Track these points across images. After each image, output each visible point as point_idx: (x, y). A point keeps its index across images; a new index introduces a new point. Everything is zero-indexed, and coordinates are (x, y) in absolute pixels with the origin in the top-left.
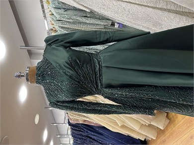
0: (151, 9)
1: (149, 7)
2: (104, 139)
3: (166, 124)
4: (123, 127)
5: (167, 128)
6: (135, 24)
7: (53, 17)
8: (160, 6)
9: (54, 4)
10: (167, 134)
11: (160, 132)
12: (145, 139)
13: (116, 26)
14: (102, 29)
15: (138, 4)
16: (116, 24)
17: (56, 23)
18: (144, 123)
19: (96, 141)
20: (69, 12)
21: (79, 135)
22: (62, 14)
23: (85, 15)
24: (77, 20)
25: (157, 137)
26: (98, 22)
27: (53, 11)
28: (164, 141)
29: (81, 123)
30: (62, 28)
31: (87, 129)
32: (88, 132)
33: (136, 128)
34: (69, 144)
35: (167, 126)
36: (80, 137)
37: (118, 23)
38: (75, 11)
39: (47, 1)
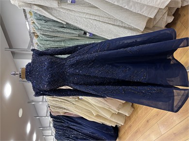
0: (111, 26)
2: (83, 129)
3: (131, 111)
7: (34, 25)
8: (118, 24)
9: (36, 16)
10: (133, 119)
11: (127, 119)
12: (116, 126)
13: (88, 35)
14: (77, 37)
16: (87, 33)
17: (38, 31)
18: (114, 112)
20: (49, 23)
21: (60, 126)
22: (43, 25)
23: (62, 26)
24: (56, 29)
25: (125, 123)
26: (73, 32)
27: (35, 21)
28: (130, 126)
31: (67, 120)
32: (68, 123)
33: (108, 116)
34: (52, 135)
35: (132, 114)
36: (61, 127)
37: (89, 33)
38: (54, 23)
39: (30, 12)
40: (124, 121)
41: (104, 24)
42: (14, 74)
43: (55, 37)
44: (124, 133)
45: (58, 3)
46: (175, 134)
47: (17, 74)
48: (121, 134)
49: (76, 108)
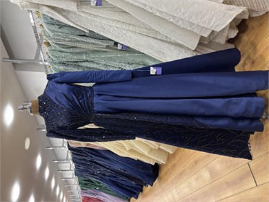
2: (112, 164)
4: (132, 151)
9: (46, 19)
10: (178, 157)
11: (170, 157)
12: (156, 163)
13: (119, 47)
16: (119, 45)
18: (153, 147)
19: (102, 166)
20: (64, 30)
21: (82, 160)
22: (56, 31)
23: (83, 34)
24: (74, 39)
25: (167, 162)
27: (44, 25)
28: (174, 166)
29: (83, 146)
30: (57, 44)
31: (91, 153)
32: (92, 157)
33: (146, 153)
34: (70, 170)
36: (83, 162)
37: (121, 44)
39: (37, 11)
40: (166, 159)
42: (22, 109)
43: (73, 47)
44: (166, 172)
45: (78, 5)
46: (227, 183)
47: (26, 108)
48: (162, 173)
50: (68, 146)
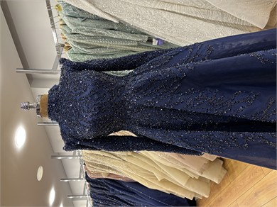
0: (201, 22)
1: (198, 18)
2: (138, 200)
3: (223, 176)
4: (164, 181)
5: (223, 181)
6: (180, 41)
7: (65, 28)
8: (213, 19)
9: (68, 10)
10: (225, 189)
11: (214, 188)
12: (194, 198)
13: (155, 43)
14: (135, 46)
15: (185, 15)
16: (154, 40)
17: (70, 37)
18: (192, 176)
19: (125, 202)
20: (89, 23)
21: (101, 195)
22: (79, 25)
23: (111, 27)
24: (100, 33)
25: (211, 195)
26: (129, 37)
28: (220, 201)
29: (104, 177)
30: (78, 43)
31: (113, 186)
32: (113, 190)
33: (183, 183)
35: (223, 179)
36: (102, 197)
37: (157, 39)
38: (98, 22)
39: (57, 6)
40: (209, 192)
41: (187, 20)
42: (27, 107)
43: (98, 47)
49: (128, 167)
50: (87, 176)
